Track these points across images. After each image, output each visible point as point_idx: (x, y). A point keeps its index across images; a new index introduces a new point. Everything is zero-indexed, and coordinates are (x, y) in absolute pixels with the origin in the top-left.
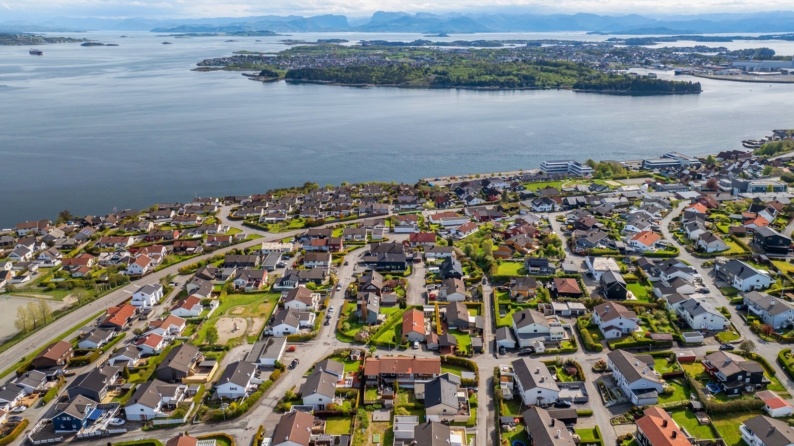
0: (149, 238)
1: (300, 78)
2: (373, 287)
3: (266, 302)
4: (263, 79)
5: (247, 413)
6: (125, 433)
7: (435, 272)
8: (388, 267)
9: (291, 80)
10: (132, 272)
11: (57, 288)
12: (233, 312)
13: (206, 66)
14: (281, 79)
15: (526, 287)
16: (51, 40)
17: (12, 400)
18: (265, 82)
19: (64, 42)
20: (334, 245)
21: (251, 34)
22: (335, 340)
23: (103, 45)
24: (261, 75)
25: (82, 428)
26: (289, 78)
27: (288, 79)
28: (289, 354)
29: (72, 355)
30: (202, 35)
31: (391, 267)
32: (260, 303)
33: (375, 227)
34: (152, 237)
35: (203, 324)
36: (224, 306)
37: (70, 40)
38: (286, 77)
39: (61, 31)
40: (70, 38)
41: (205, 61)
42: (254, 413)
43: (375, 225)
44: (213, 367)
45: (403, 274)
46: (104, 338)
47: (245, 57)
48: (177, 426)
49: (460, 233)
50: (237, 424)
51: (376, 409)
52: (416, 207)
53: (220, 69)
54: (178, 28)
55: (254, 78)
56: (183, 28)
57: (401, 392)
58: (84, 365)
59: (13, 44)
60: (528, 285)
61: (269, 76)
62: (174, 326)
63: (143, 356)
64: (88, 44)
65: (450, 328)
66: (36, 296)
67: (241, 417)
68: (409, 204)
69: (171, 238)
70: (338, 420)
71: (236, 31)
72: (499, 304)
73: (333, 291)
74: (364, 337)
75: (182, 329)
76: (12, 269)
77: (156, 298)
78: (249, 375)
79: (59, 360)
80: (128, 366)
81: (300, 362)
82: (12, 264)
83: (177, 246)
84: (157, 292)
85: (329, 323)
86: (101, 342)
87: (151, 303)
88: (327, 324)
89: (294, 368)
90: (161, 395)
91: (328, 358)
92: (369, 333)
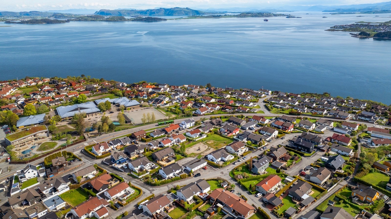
0: (220, 101)
1: (383, 37)
2: (273, 155)
3: (225, 143)
4: (360, 36)
5: (159, 186)
6: (123, 172)
7: (325, 160)
8: (300, 148)
9: (377, 38)
10: (197, 113)
11: (170, 111)
12: (207, 142)
13: (334, 29)
14: (371, 37)
15: (365, 194)
16: (275, 15)
17: (115, 145)
18: (361, 38)
19: (281, 16)
20: (286, 127)
21: (376, 12)
22: (228, 173)
23: (295, 17)
24: (360, 34)
25: (116, 164)
26: (376, 36)
27: (375, 38)
28: (202, 170)
29: (145, 137)
30: (346, 14)
31: (301, 148)
32: (222, 143)
33: (323, 124)
34: (222, 101)
35: (191, 142)
36: (208, 138)
37: (283, 15)
38: (374, 36)
39: (284, 12)
40: (283, 14)
41: (335, 26)
42: (161, 188)
43: (324, 123)
44: (171, 161)
45: (304, 154)
46: (159, 135)
47: (358, 25)
48: (136, 178)
49: (373, 143)
50: (151, 189)
51: (200, 215)
52: (370, 120)
53: (340, 30)
54: (336, 10)
55: (355, 36)
56: (338, 10)
57: (220, 214)
58: (144, 142)
59: (261, 17)
60: (367, 193)
61: (364, 35)
62: (180, 139)
63: (160, 147)
64: (289, 17)
65: (289, 195)
66: (162, 112)
67: (155, 187)
68: (366, 117)
69: (228, 104)
70: (181, 210)
71: (366, 11)
72: (336, 196)
73: (258, 149)
74: (239, 178)
75: (182, 141)
76: (168, 100)
77: (190, 126)
78: (174, 171)
79: (138, 137)
80: (151, 148)
81: (201, 176)
82: (169, 99)
83: (224, 107)
84: (191, 123)
85: (235, 164)
86: (157, 136)
87: (187, 127)
88: (234, 164)
89: (196, 177)
90: (142, 163)
91: (213, 180)
92: (244, 177)
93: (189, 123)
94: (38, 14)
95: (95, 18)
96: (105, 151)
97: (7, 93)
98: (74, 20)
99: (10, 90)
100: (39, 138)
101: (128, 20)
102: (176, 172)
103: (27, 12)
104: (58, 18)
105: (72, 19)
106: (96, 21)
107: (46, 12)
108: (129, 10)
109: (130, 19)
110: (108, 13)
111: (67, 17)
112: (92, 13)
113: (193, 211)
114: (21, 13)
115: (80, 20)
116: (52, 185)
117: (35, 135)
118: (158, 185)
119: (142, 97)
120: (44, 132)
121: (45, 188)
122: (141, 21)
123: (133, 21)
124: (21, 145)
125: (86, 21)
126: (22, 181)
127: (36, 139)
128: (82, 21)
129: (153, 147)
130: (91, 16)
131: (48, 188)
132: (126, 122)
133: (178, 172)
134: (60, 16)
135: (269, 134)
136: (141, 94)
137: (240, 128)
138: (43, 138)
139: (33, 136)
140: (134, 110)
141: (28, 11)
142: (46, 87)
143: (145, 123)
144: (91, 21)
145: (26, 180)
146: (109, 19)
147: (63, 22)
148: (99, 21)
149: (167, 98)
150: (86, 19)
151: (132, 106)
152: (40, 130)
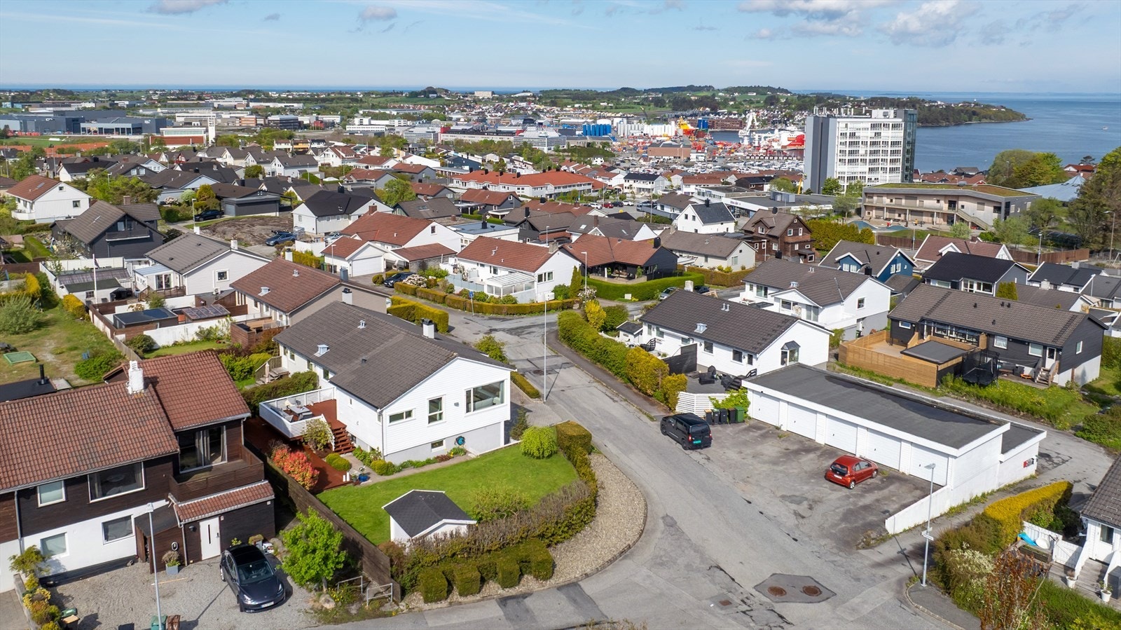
117: (952, 204)
139: (944, 205)
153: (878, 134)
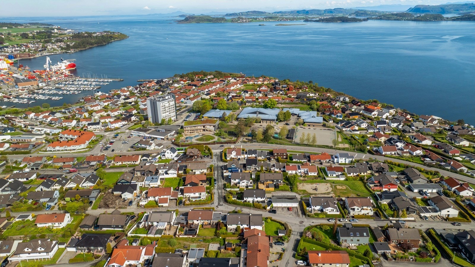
0: (438, 146)
2: (388, 233)
6: (224, 180)
8: (460, 247)
11: (349, 140)
12: (337, 186)
17: (249, 155)
22: (307, 226)
25: (228, 171)
29: (285, 157)
32: (355, 193)
34: (440, 146)
44: (269, 187)
45: (452, 257)
46: (300, 159)
48: (224, 189)
50: (221, 203)
51: (220, 244)
57: (236, 255)
58: (278, 161)
62: (308, 170)
63: (283, 171)
66: (339, 138)
67: (226, 203)
69: (447, 153)
73: (389, 220)
74: (307, 235)
75: (311, 175)
76: (366, 127)
77: (345, 162)
78: (255, 196)
79: (276, 154)
80: (272, 169)
81: (277, 214)
82: (367, 125)
83: (427, 154)
84: (347, 159)
85: (330, 221)
86: (296, 160)
87: (340, 162)
88: (328, 220)
89: (269, 212)
90: (241, 178)
91: (280, 223)
92: (313, 237)
93: (344, 159)
94: (341, 12)
95: (401, 17)
96: (236, 157)
97: (232, 87)
98: (374, 18)
99: (237, 85)
100: (207, 130)
101: (448, 19)
102: (257, 198)
103: (331, 9)
104: (360, 16)
105: (373, 17)
106: (400, 20)
107: (351, 9)
108: (460, 4)
109: (451, 18)
110: (425, 9)
111: (370, 14)
112: (404, 10)
113: (221, 238)
114: (325, 11)
115: (381, 19)
116: (167, 167)
117: (204, 127)
118: (230, 203)
119: (335, 116)
120: (212, 125)
121: (162, 168)
122: (467, 20)
123: (454, 20)
124: (192, 131)
125: (389, 20)
126: (162, 158)
127: (204, 130)
128: (384, 19)
129: (275, 169)
130: (396, 14)
131: (163, 169)
132: (287, 138)
133: (259, 199)
134: (362, 13)
135: (438, 209)
136: (336, 112)
137: (406, 186)
138: (210, 131)
139: (202, 127)
140: (312, 128)
141: (333, 8)
142: (263, 87)
143: (302, 144)
144: (395, 20)
145: (165, 159)
146: (418, 18)
147: (360, 20)
148: (405, 20)
149: (364, 124)
150: (389, 18)
151: (312, 123)
152: (210, 123)
153: (169, 104)
